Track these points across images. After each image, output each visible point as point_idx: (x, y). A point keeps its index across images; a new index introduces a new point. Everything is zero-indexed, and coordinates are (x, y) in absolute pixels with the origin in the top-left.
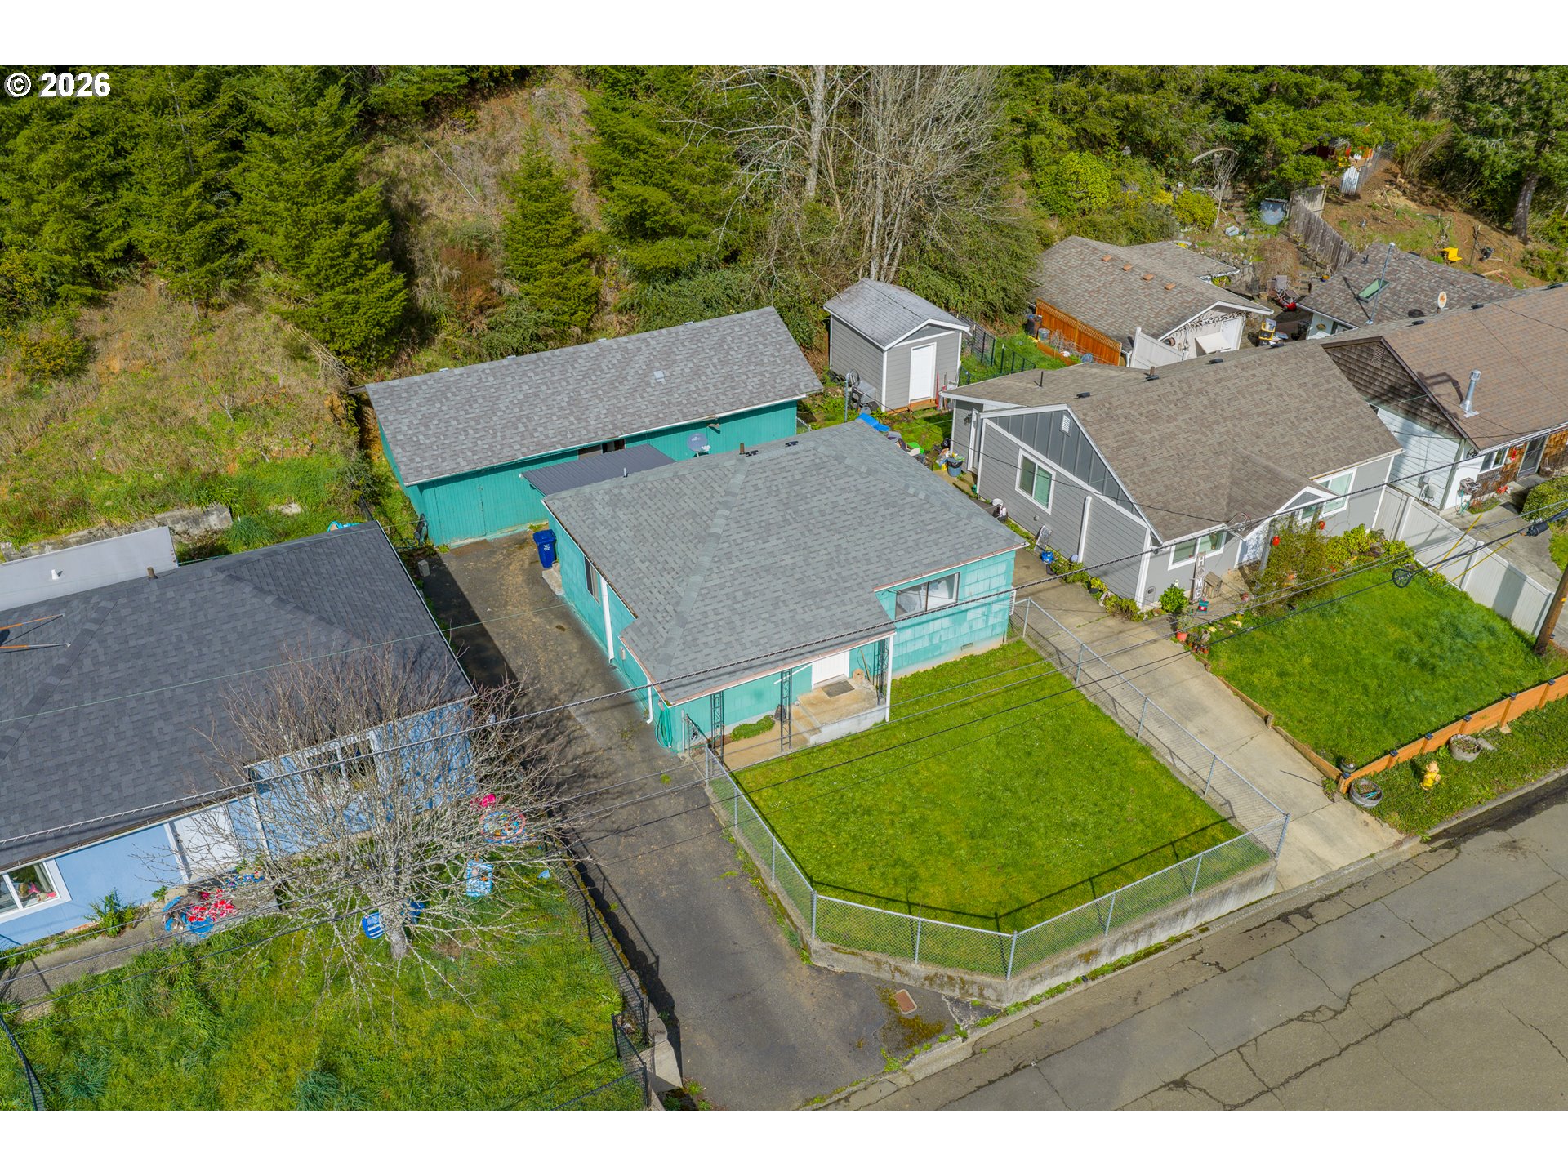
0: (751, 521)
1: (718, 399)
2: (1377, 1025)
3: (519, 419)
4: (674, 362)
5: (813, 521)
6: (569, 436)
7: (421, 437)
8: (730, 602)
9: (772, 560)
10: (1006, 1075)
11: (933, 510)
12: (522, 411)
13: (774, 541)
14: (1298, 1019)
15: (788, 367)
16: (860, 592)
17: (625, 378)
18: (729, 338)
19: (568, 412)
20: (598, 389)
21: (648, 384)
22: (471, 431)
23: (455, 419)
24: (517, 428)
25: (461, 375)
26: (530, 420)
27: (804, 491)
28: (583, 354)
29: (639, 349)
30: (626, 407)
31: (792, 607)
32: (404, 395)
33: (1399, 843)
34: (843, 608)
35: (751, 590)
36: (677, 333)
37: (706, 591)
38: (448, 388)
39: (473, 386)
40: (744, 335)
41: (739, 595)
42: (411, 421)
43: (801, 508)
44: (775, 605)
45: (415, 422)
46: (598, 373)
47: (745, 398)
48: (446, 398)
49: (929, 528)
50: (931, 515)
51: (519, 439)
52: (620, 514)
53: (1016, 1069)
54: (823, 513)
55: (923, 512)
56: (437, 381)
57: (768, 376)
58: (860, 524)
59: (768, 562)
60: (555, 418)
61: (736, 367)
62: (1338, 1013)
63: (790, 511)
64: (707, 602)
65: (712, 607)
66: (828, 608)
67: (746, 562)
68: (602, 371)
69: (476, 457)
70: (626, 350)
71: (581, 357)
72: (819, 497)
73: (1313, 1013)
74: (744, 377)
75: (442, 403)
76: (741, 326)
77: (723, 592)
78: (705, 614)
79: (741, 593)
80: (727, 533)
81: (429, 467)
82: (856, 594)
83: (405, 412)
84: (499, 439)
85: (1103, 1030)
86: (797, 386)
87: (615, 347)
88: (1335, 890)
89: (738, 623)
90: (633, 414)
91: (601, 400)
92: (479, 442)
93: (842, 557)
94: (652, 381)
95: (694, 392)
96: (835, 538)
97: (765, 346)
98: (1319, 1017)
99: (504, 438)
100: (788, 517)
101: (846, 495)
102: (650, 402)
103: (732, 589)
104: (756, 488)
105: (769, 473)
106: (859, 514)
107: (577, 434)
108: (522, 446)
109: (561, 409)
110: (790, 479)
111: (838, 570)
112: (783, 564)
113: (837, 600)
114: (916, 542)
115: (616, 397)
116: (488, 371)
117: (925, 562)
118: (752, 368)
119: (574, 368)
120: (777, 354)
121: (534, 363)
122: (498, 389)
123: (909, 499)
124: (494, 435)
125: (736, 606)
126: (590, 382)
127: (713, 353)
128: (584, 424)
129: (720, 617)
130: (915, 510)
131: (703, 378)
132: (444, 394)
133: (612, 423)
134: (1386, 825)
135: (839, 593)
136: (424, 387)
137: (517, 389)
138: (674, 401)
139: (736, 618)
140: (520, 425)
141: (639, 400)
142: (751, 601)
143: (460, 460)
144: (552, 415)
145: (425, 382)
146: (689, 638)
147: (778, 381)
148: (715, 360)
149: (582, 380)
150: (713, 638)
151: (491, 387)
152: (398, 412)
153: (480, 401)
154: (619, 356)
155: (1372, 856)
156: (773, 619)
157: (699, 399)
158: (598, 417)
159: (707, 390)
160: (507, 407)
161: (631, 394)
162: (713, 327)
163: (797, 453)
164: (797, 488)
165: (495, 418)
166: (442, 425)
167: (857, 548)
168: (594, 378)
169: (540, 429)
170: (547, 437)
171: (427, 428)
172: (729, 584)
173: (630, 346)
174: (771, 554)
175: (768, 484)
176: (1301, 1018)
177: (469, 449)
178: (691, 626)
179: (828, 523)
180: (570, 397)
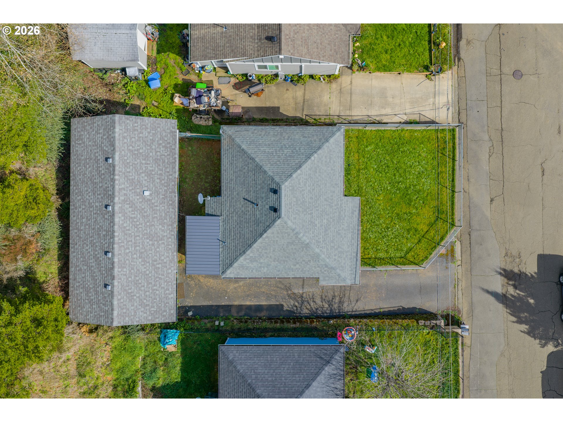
0: (307, 227)
1: (169, 172)
2: (500, 140)
3: (153, 265)
4: (139, 182)
5: (314, 204)
6: (170, 247)
7: (152, 309)
8: (333, 249)
9: (323, 227)
10: (470, 238)
11: (322, 155)
12: (149, 262)
13: (317, 222)
14: (490, 157)
15: (159, 129)
16: (343, 201)
17: (143, 209)
18: (131, 148)
19: (156, 243)
20: (146, 224)
21: (150, 200)
22: (155, 288)
23: (146, 292)
24: (159, 268)
25: (118, 282)
26: (156, 261)
27: (301, 201)
28: (121, 222)
29: (125, 195)
30: (161, 216)
31: (341, 228)
32: (124, 311)
33: (452, 73)
34: (347, 211)
35: (332, 239)
36: (120, 172)
37: (327, 256)
38: (125, 290)
39: (127, 279)
40: (131, 139)
41: (332, 244)
42: (142, 311)
43: (307, 205)
44: (339, 234)
45: (143, 309)
46: (135, 220)
47: (171, 160)
48: (131, 293)
49: (328, 161)
50: (324, 157)
51: (165, 269)
52: (262, 261)
53: (470, 235)
54: (311, 198)
55: (322, 159)
56: (120, 294)
57: (161, 142)
58: (320, 186)
59: (324, 228)
60: (158, 250)
61: (151, 154)
62: (493, 145)
63: (307, 210)
64: (331, 257)
65: (333, 256)
66: (345, 216)
67: (321, 236)
68: (134, 218)
69: (170, 290)
70: (124, 201)
71: (122, 224)
72: (305, 196)
73: (490, 152)
74: (158, 153)
75: (134, 295)
76: (124, 137)
77: (329, 250)
78: (335, 260)
79: (331, 244)
80: (309, 238)
81: (170, 310)
82: (343, 203)
83: (135, 312)
84: (163, 277)
85: (469, 206)
86: (172, 132)
87: (120, 205)
88: (457, 108)
89: (341, 250)
90: (166, 214)
91: (153, 225)
92: (162, 286)
93: (330, 201)
94: (148, 197)
95: (161, 181)
96: (322, 199)
97: (141, 133)
98: (492, 151)
99: (163, 275)
100: (309, 212)
101: (307, 185)
102: (161, 204)
103: (329, 246)
104: (295, 218)
105: (290, 210)
106: (315, 184)
107: (170, 243)
108: (169, 269)
109: (153, 245)
110: (295, 203)
111: (333, 205)
112: (326, 223)
113: (343, 211)
114: (332, 169)
115: (154, 218)
116: (120, 270)
117: (340, 171)
118: (154, 147)
119: (129, 230)
120: (149, 130)
121: (120, 247)
122: (132, 269)
123: (316, 161)
124: (160, 279)
125: (335, 248)
126: (140, 226)
127: (138, 161)
128: (165, 238)
129: (337, 255)
130: (320, 161)
131: (153, 173)
132: (129, 293)
133: (168, 226)
134: (446, 72)
135: (341, 209)
136: (122, 301)
137: (135, 260)
138: (163, 193)
139: (340, 250)
140: (158, 266)
141: (158, 208)
142: (335, 242)
143: (170, 296)
144: (155, 250)
145: (119, 300)
146: (341, 268)
147: (166, 139)
148: (144, 162)
149: (138, 229)
150: (343, 260)
151: (130, 271)
152: (135, 315)
153: (137, 278)
154: (128, 206)
155: (452, 86)
156: (343, 237)
157: (166, 181)
158: (163, 231)
159: (161, 174)
160: (145, 268)
161: (153, 210)
162: (121, 152)
163: (285, 195)
164: (299, 203)
165: (150, 275)
166: (148, 299)
167: (328, 193)
168: (138, 223)
169: (163, 258)
170: (168, 257)
171: (147, 305)
172: (327, 246)
173: (122, 198)
174: (321, 226)
175: (295, 213)
176: (490, 156)
177: (165, 291)
178: (337, 266)
179: (316, 198)
180: (147, 238)
